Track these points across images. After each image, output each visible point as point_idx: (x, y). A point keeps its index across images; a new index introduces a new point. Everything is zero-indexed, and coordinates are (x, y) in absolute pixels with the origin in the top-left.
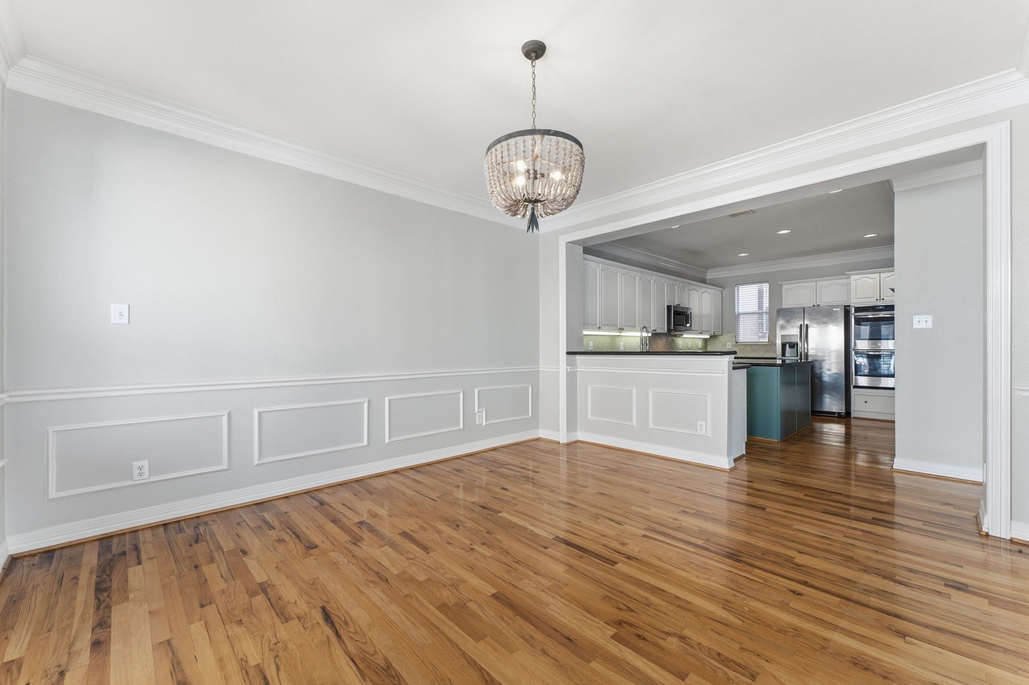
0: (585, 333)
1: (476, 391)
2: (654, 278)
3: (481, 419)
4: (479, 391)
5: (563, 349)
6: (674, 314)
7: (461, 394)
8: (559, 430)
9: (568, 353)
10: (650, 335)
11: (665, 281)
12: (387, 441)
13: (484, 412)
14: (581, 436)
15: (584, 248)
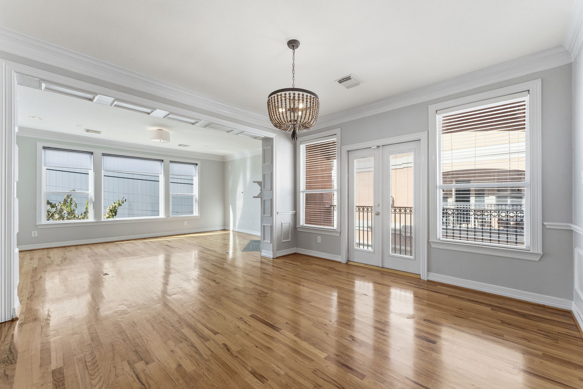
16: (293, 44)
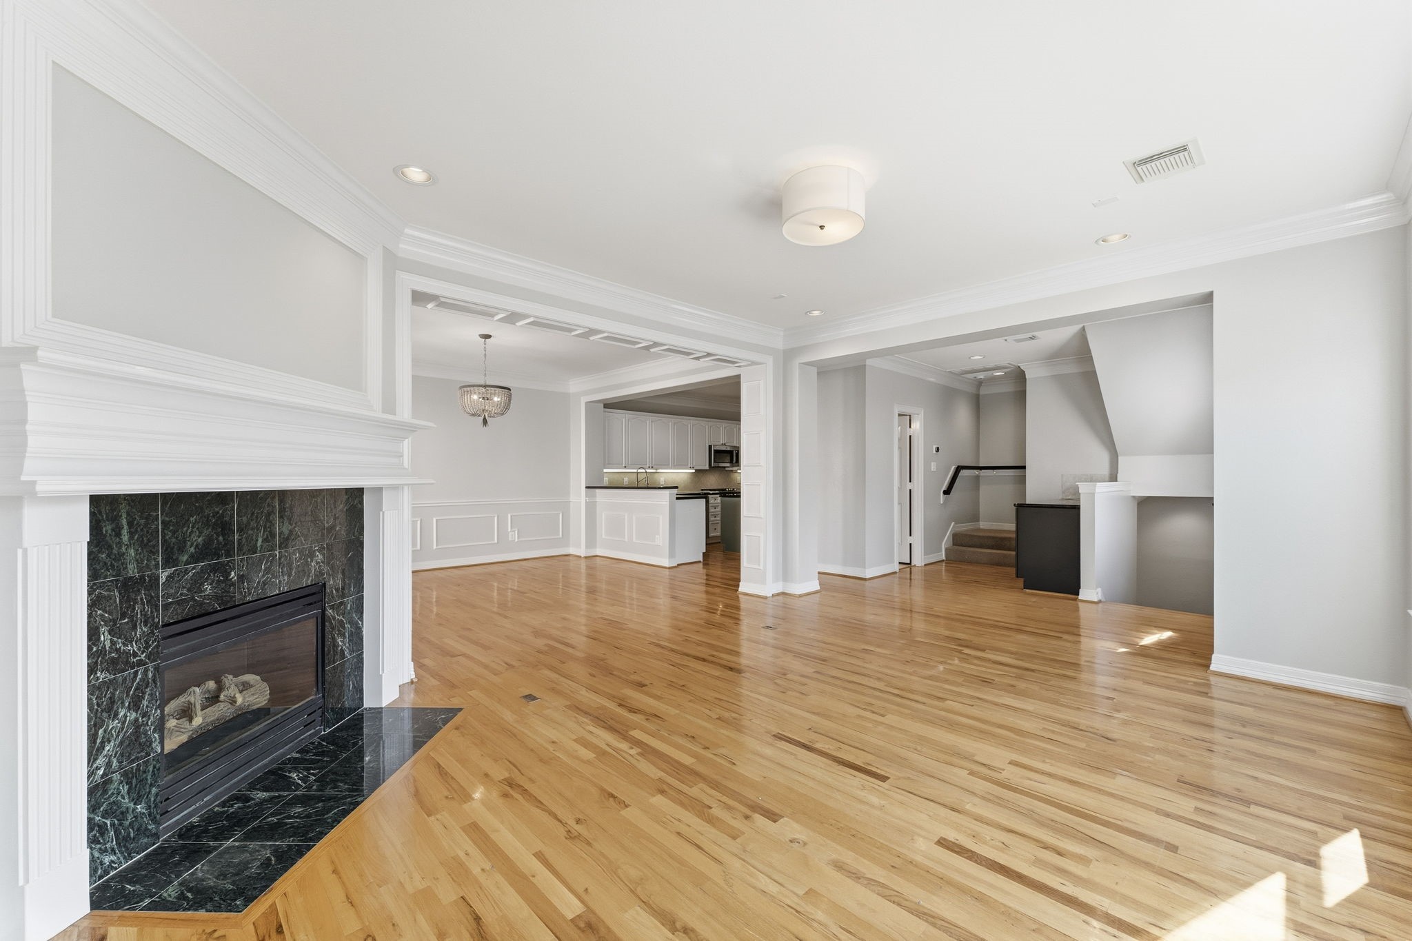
0: (605, 470)
1: (509, 515)
2: (690, 422)
3: (514, 536)
4: (511, 516)
5: (583, 486)
6: (714, 452)
7: (496, 518)
8: (580, 548)
9: (586, 487)
10: (694, 471)
11: (706, 425)
12: (435, 547)
13: (516, 532)
14: (599, 552)
15: (604, 405)
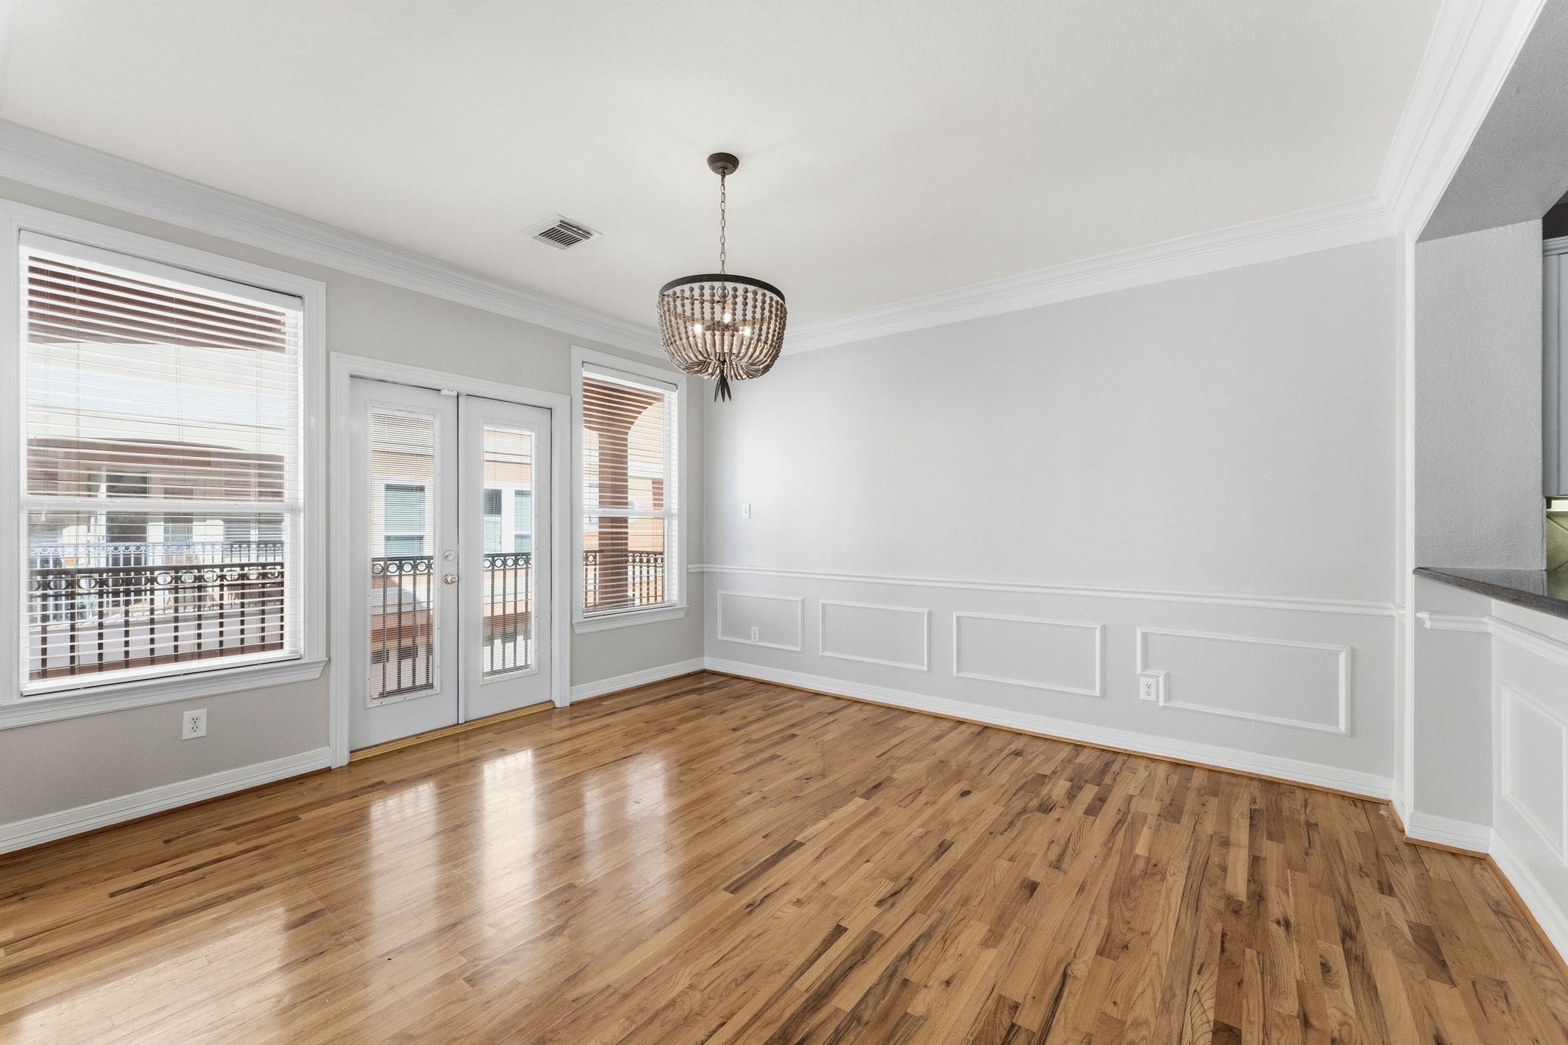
1: (1139, 633)
3: (1150, 687)
4: (1144, 634)
7: (1098, 632)
13: (1161, 680)
14: (1495, 844)
16: (725, 163)
